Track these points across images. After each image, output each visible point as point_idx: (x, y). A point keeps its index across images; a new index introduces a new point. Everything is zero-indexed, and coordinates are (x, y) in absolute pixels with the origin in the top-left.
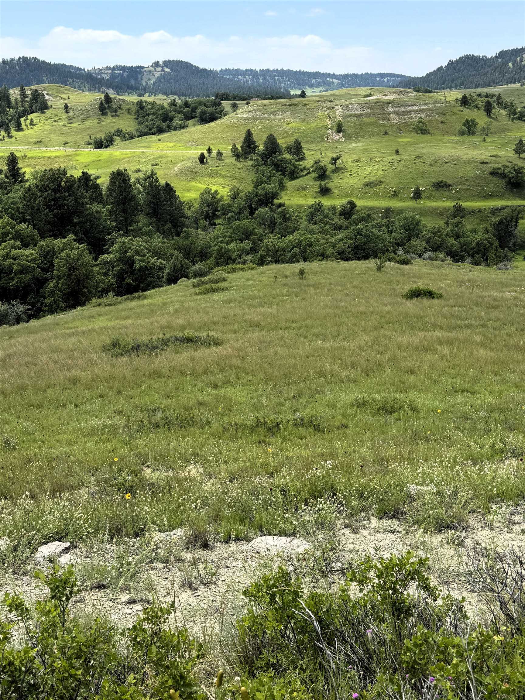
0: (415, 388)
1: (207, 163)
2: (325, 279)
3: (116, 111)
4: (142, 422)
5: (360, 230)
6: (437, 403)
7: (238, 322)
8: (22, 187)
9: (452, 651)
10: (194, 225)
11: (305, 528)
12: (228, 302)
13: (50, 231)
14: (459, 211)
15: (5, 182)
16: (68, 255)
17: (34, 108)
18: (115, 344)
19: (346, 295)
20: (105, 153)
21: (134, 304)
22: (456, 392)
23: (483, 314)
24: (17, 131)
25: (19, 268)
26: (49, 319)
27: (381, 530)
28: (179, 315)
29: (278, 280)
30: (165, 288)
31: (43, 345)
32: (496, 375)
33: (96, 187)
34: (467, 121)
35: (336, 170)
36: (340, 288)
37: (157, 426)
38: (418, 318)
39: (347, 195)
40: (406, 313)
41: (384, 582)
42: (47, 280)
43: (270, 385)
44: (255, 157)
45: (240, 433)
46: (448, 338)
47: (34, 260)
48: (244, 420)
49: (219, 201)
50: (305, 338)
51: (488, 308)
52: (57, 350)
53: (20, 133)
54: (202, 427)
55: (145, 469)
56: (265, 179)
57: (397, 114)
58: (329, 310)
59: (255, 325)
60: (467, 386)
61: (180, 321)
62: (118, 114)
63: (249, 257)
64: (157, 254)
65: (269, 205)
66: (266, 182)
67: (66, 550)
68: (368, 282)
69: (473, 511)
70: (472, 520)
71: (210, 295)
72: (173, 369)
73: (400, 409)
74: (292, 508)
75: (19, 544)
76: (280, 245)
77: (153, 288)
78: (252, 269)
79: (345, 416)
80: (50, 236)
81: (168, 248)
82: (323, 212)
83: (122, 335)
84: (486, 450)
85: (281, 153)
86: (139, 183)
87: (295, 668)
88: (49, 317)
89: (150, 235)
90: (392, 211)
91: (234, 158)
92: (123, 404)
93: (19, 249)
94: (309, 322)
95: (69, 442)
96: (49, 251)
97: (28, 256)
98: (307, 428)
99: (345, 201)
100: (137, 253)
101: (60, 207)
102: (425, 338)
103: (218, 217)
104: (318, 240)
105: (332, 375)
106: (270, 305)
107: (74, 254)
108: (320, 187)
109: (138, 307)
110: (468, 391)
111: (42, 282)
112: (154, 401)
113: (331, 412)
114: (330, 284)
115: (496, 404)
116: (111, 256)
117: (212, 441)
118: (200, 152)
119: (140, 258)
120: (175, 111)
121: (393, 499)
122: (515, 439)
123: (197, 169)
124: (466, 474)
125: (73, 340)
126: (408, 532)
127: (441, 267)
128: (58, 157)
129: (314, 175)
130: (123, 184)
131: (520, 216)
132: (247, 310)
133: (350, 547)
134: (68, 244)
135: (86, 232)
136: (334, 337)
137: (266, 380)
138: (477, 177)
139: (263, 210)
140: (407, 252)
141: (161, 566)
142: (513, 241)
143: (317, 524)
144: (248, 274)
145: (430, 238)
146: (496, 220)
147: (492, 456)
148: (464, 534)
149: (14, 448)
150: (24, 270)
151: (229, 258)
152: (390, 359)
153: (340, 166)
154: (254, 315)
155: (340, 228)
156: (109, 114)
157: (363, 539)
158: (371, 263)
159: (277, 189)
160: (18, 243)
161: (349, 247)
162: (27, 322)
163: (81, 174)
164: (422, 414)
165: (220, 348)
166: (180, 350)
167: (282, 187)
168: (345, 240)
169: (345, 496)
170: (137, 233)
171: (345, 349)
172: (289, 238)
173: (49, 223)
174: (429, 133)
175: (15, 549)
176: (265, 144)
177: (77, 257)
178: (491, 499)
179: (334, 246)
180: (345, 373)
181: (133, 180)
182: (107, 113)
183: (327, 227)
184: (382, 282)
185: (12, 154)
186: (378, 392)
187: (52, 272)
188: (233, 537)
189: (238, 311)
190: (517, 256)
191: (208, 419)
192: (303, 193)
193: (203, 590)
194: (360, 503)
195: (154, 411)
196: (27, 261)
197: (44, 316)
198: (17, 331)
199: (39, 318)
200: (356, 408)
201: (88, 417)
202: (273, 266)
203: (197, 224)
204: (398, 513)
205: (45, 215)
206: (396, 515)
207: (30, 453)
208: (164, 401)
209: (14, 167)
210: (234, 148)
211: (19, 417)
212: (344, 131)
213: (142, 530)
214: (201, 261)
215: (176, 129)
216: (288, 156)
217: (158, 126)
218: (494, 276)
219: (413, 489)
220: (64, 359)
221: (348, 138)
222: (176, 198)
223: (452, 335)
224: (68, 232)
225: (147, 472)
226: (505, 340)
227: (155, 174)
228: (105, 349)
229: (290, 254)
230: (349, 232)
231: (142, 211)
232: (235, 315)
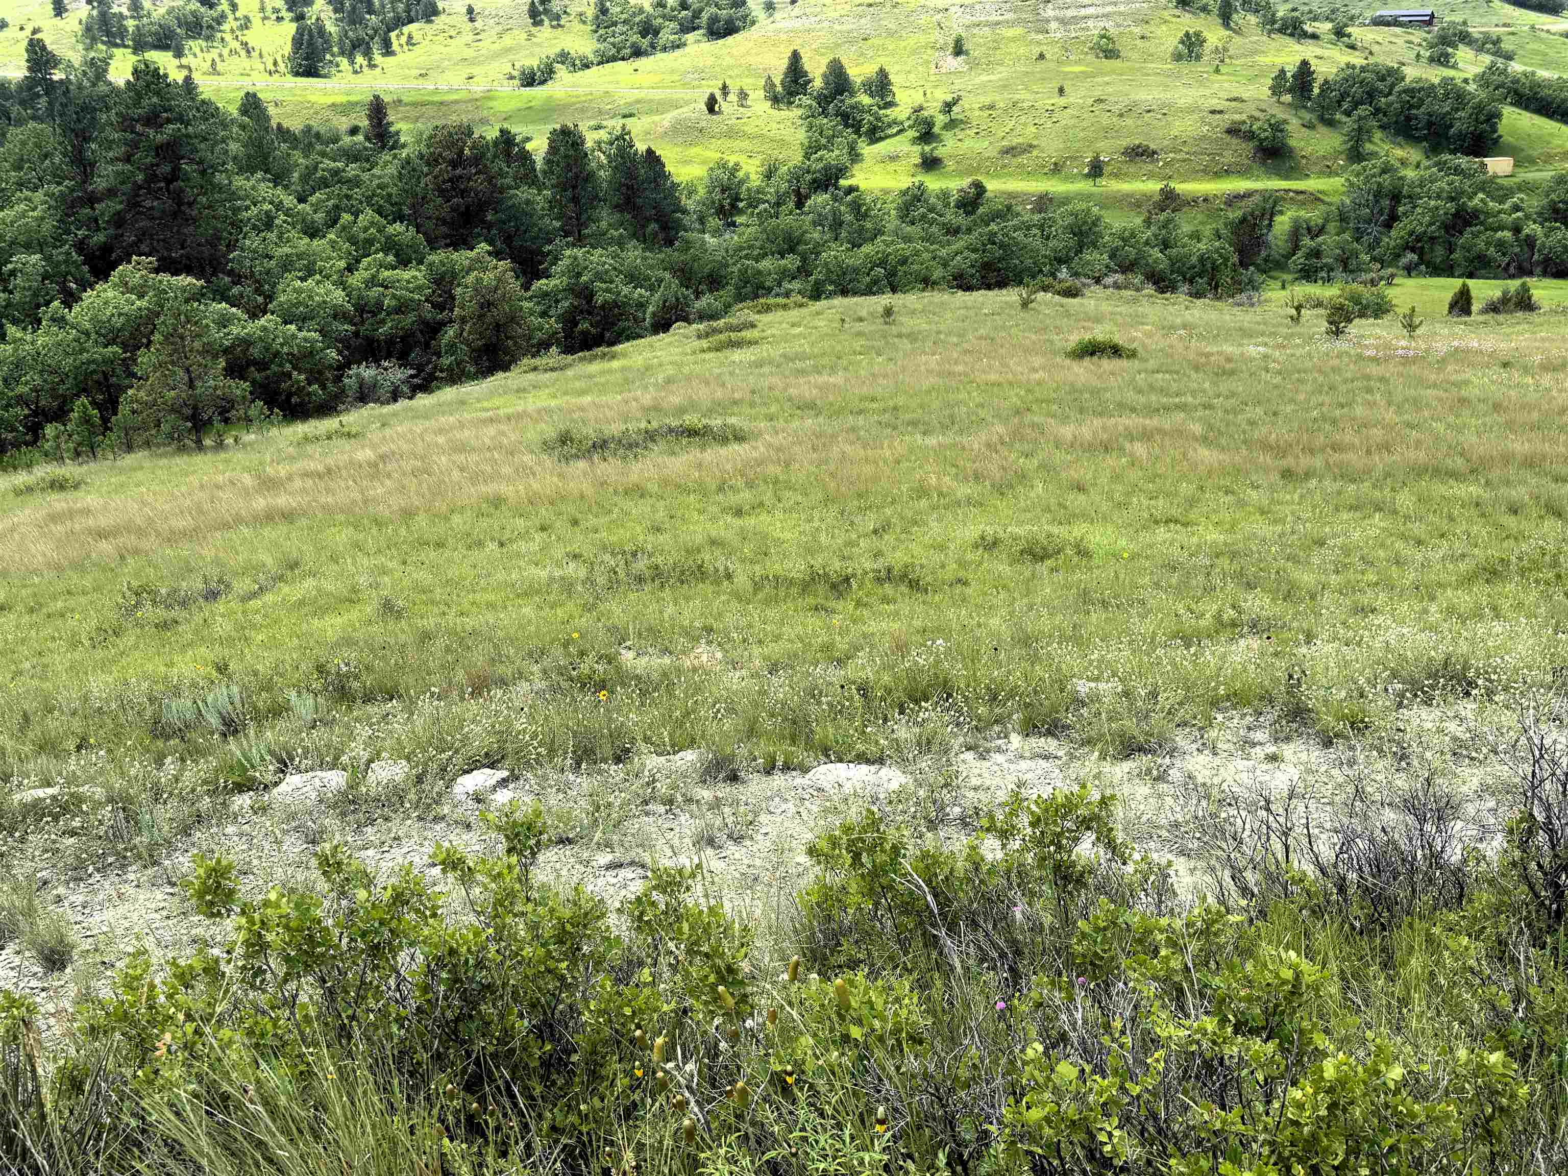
0: (1084, 516)
1: (720, 112)
2: (930, 323)
3: (558, 17)
4: (615, 573)
5: (993, 234)
6: (1123, 542)
7: (777, 400)
8: (395, 156)
9: (1159, 937)
10: (697, 226)
11: (899, 750)
12: (759, 364)
13: (445, 237)
14: (1169, 199)
15: (366, 149)
16: (479, 280)
17: (413, 14)
18: (565, 439)
19: (966, 352)
20: (538, 93)
21: (595, 367)
22: (1156, 522)
23: (1207, 385)
24: (384, 55)
25: (394, 303)
26: (449, 393)
27: (1027, 754)
28: (674, 387)
29: (846, 326)
30: (648, 339)
31: (441, 440)
32: (1226, 493)
33: (525, 157)
34: (1187, 34)
35: (952, 125)
36: (955, 340)
37: (640, 579)
38: (1092, 393)
39: (969, 171)
40: (1072, 385)
41: (1042, 833)
42: (442, 324)
43: (834, 510)
44: (806, 100)
45: (782, 594)
46: (1144, 428)
47: (419, 288)
48: (790, 571)
49: (741, 182)
50: (895, 428)
51: (1217, 374)
52: (461, 448)
53: (390, 59)
54: (717, 582)
55: (623, 652)
56: (824, 141)
57: (1063, 21)
58: (933, 380)
59: (808, 407)
60: (1175, 512)
61: (676, 400)
62: (562, 22)
63: (796, 285)
64: (634, 278)
65: (831, 189)
66: (825, 147)
67: (503, 783)
68: (1003, 327)
69: (1183, 724)
70: (1181, 739)
71: (727, 352)
72: (665, 482)
73: (1058, 552)
74: (877, 718)
75: (425, 772)
76: (850, 262)
77: (628, 340)
78: (801, 305)
79: (962, 564)
80: (447, 246)
81: (651, 267)
82: (926, 201)
83: (576, 422)
84: (1207, 621)
85: (852, 94)
86: (600, 150)
87: (895, 967)
88: (448, 389)
89: (620, 243)
90: (1051, 200)
91: (769, 103)
92: (579, 542)
93: (394, 268)
94: (901, 401)
95: (491, 606)
96: (445, 273)
97: (408, 282)
98: (897, 585)
99: (965, 182)
100: (599, 276)
101: (463, 193)
102: (1104, 428)
103: (741, 212)
104: (917, 253)
105: (941, 494)
106: (833, 370)
107: (488, 278)
108: (923, 155)
109: (603, 373)
110: (1176, 522)
111: (434, 329)
112: (633, 538)
113: (938, 558)
114: (939, 332)
115: (1225, 544)
116: (554, 282)
117: (735, 604)
118: (709, 91)
119: (604, 286)
120: (664, 17)
121: (1046, 703)
122: (1258, 602)
123: (704, 124)
124: (1173, 664)
125: (491, 431)
126: (1072, 757)
127: (1135, 301)
128: (456, 102)
129: (912, 133)
130: (571, 152)
131: (1278, 208)
132: (792, 380)
133: (975, 782)
134: (478, 260)
135: (508, 239)
136: (944, 428)
137: (827, 501)
138: (1203, 138)
139: (820, 200)
140: (1076, 274)
141: (662, 809)
142: (1263, 254)
143: (919, 744)
144: (794, 314)
145: (1117, 249)
146: (1235, 214)
147: (1217, 632)
148: (1167, 760)
149: (399, 615)
150: (402, 308)
151: (761, 286)
152: (1042, 466)
153: (960, 117)
154: (804, 389)
155: (956, 231)
156: (547, 22)
157: (996, 768)
158: (1011, 295)
159: (845, 159)
160: (391, 258)
161: (973, 266)
162: (411, 398)
163: (498, 134)
164: (1096, 561)
165: (747, 446)
166: (677, 449)
167: (855, 157)
168: (966, 253)
169: (966, 698)
170: (599, 240)
171: (963, 448)
172: (867, 249)
173: (444, 222)
174: (1118, 57)
175: (420, 779)
176: (825, 76)
177: (494, 283)
178: (1215, 703)
179: (945, 265)
180: (964, 490)
181: (589, 144)
182: (542, 21)
183: (934, 229)
184: (1030, 329)
185: (377, 98)
186: (1020, 523)
187: (452, 310)
188: (780, 764)
189: (775, 380)
190: (1271, 282)
191: (727, 569)
192: (891, 167)
193: (731, 849)
194: (992, 710)
195: (634, 554)
196: (408, 289)
197: (439, 388)
198: (395, 414)
199: (432, 392)
200: (981, 549)
201: (522, 563)
202: (838, 301)
203: (702, 223)
204: (1056, 727)
205: (437, 207)
206: (1054, 729)
207: (429, 623)
208: (650, 538)
209: (380, 121)
210: (769, 85)
211: (404, 563)
212: (967, 53)
213: (628, 751)
214: (711, 291)
215: (664, 49)
216: (866, 100)
217: (633, 45)
218: (1228, 317)
219: (1083, 687)
220: (477, 464)
221: (974, 65)
222: (667, 176)
223: (1152, 423)
224: (477, 238)
225: (627, 657)
226: (1244, 432)
227: (629, 133)
228: (547, 447)
229: (868, 279)
230: (972, 238)
231: (605, 201)
232: (770, 388)
